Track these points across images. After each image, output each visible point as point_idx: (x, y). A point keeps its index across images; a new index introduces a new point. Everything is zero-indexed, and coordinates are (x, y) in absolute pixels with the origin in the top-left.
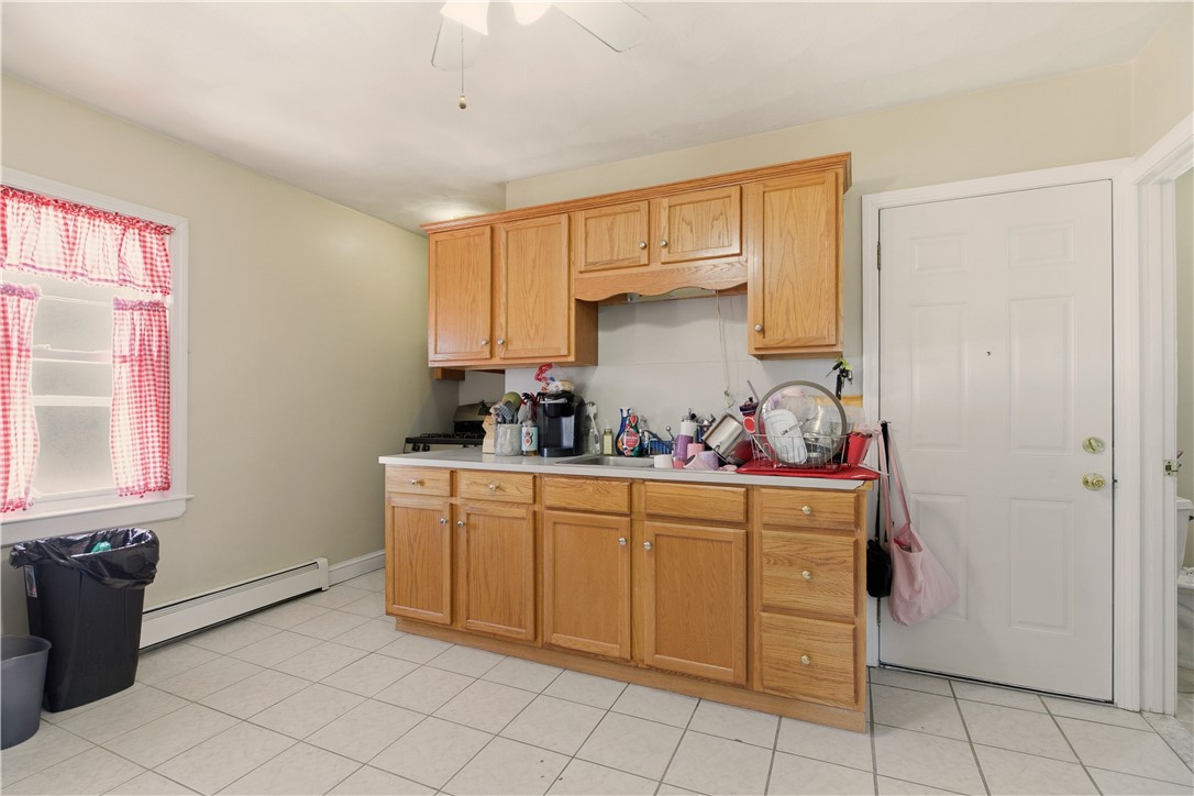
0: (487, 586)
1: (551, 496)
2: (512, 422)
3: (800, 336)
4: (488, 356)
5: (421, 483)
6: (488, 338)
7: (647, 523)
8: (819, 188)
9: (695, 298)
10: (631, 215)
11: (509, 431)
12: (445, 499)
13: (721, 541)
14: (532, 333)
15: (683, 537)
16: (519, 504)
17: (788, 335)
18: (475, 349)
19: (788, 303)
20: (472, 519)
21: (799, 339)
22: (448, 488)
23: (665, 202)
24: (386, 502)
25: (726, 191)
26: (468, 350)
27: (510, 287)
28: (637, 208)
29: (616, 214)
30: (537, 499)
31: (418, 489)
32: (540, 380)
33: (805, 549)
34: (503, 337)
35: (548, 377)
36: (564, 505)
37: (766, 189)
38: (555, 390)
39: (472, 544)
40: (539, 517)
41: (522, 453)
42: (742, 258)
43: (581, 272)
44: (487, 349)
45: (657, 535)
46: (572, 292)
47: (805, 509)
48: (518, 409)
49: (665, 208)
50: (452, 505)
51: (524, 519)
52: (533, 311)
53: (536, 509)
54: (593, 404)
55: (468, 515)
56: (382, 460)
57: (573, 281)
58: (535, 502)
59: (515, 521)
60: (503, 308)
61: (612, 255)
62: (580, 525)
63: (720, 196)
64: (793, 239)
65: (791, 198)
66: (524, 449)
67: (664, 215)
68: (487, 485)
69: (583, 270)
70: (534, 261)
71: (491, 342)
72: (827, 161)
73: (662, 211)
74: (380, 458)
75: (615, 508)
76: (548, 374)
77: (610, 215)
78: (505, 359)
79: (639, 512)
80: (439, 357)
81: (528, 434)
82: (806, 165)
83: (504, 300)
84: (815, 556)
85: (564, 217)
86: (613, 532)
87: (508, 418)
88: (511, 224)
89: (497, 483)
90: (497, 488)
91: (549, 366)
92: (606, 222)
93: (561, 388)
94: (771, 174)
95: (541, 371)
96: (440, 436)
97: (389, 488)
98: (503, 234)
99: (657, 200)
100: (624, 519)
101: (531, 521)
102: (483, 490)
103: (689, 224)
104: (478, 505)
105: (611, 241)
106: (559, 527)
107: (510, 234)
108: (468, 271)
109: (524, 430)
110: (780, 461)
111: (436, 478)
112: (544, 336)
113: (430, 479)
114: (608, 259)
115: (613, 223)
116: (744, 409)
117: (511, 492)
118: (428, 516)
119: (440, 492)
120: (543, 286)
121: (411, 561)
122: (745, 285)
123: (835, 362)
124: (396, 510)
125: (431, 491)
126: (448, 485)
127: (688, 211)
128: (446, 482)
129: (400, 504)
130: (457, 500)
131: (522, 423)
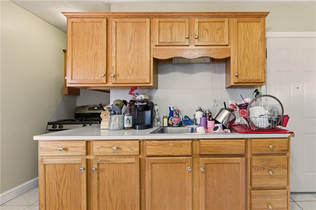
0: (111, 200)
1: (150, 150)
2: (118, 114)
3: (251, 78)
4: (105, 82)
5: (66, 149)
6: (105, 73)
7: (201, 159)
8: (258, 24)
9: (201, 63)
10: (181, 24)
11: (117, 118)
12: (83, 157)
13: (235, 163)
14: (130, 72)
15: (218, 163)
16: (130, 156)
17: (247, 78)
18: (97, 78)
19: (246, 66)
20: (101, 166)
21: (251, 80)
22: (85, 151)
23: (197, 20)
24: (39, 162)
25: (223, 19)
26: (92, 78)
27: (117, 49)
28: (184, 21)
29: (174, 22)
30: (141, 152)
31: (64, 153)
32: (131, 94)
33: (269, 162)
34: (114, 72)
35: (135, 93)
36: (157, 154)
37: (239, 21)
38: (140, 99)
39: (101, 179)
40: (142, 161)
41: (124, 128)
42: (229, 47)
43: (156, 46)
44: (105, 78)
45: (205, 164)
46: (152, 54)
47: (271, 146)
48: (122, 108)
49: (197, 23)
50: (87, 160)
51: (134, 163)
52: (131, 62)
53: (141, 157)
54: (156, 105)
55: (98, 164)
56: (36, 138)
57: (152, 50)
58: (140, 154)
59: (129, 164)
60: (114, 59)
61: (172, 39)
62: (166, 163)
63: (220, 21)
64: (248, 42)
65: (247, 26)
66: (126, 126)
67: (196, 25)
68: (110, 148)
69: (158, 44)
70: (131, 38)
71: (107, 75)
72: (262, 14)
73: (195, 23)
74: (34, 137)
75: (184, 153)
76: (135, 92)
77: (171, 22)
78: (114, 83)
79: (196, 154)
80: (73, 82)
81: (128, 119)
82: (253, 14)
83: (114, 55)
84: (273, 165)
85: (148, 20)
86: (184, 164)
87: (117, 112)
88: (118, 19)
89: (117, 146)
90: (117, 148)
91: (136, 88)
92: (168, 25)
93: (144, 98)
94: (241, 16)
95: (132, 90)
96: (68, 120)
97: (41, 154)
98: (114, 24)
99: (193, 19)
100: (189, 157)
101: (138, 164)
102: (108, 150)
103: (207, 30)
104: (104, 158)
105: (171, 33)
106: (154, 165)
107: (118, 24)
108: (93, 39)
109: (126, 117)
110: (256, 127)
111: (76, 146)
112: (137, 74)
113: (72, 147)
114: (170, 41)
115: (172, 26)
116: (240, 106)
117: (126, 150)
118: (70, 167)
119: (79, 153)
120: (136, 50)
121: (58, 194)
122: (230, 58)
123: (255, 89)
124: (47, 166)
125: (73, 153)
126: (84, 149)
127: (207, 25)
128: (84, 147)
129: (49, 162)
130: (90, 157)
131: (125, 114)
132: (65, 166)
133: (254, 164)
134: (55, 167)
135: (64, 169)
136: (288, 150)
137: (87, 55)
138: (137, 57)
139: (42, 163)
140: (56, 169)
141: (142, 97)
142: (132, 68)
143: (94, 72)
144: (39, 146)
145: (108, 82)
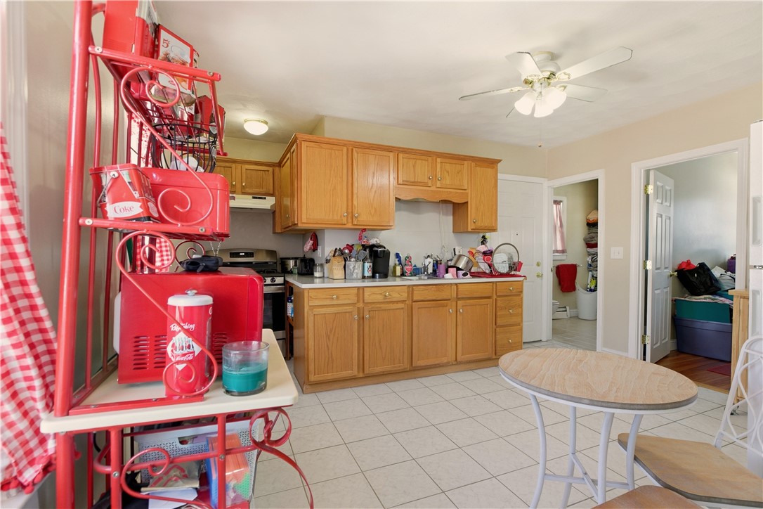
1: (416, 295)
4: (346, 223)
7: (458, 302)
8: (491, 170)
10: (424, 162)
12: (354, 305)
13: (485, 304)
14: (373, 212)
16: (397, 302)
21: (486, 227)
23: (439, 160)
25: (463, 162)
28: (427, 159)
29: (416, 159)
33: (509, 303)
34: (356, 212)
35: (364, 236)
37: (476, 165)
41: (366, 277)
42: (467, 192)
43: (399, 184)
46: (395, 193)
47: (511, 288)
49: (439, 163)
51: (402, 308)
52: (373, 200)
53: (407, 303)
55: (370, 311)
57: (394, 188)
59: (397, 310)
61: (415, 179)
62: (430, 307)
63: (460, 163)
64: (484, 187)
67: (439, 166)
68: (381, 294)
69: (401, 183)
72: (495, 161)
73: (437, 163)
77: (414, 159)
81: (370, 266)
82: (489, 160)
84: (512, 304)
85: (391, 154)
88: (360, 150)
89: (388, 292)
90: (388, 294)
91: (365, 230)
92: (411, 162)
94: (478, 160)
98: (355, 154)
99: (435, 159)
100: (449, 301)
102: (380, 297)
103: (448, 172)
104: (375, 305)
105: (414, 171)
106: (420, 310)
107: (359, 155)
110: (498, 272)
111: (348, 293)
112: (380, 215)
113: (343, 294)
114: (413, 180)
115: (415, 163)
116: (485, 253)
117: (396, 296)
119: (350, 301)
121: (327, 346)
122: (467, 202)
123: (482, 235)
124: (316, 316)
125: (344, 301)
126: (357, 297)
127: (448, 166)
128: (354, 295)
129: (320, 312)
130: (360, 305)
131: (364, 261)
132: (335, 316)
133: (498, 305)
135: (335, 319)
136: (522, 292)
137: (324, 188)
140: (326, 319)
142: (375, 208)
144: (306, 294)
145: (348, 223)
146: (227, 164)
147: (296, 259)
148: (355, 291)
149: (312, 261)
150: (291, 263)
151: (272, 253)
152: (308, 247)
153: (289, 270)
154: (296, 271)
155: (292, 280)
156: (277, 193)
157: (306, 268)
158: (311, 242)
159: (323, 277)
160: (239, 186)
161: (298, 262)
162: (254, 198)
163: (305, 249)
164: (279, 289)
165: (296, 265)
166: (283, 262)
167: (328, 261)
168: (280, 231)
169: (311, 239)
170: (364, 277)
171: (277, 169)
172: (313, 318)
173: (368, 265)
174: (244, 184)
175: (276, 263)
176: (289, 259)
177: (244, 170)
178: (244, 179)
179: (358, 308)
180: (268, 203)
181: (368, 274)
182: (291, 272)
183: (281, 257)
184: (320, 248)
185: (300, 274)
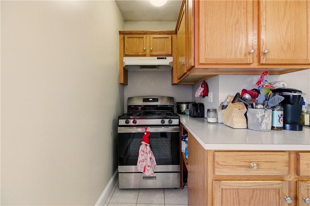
14: (285, 48)
18: (239, 56)
22: (287, 168)
26: (233, 56)
44: (251, 56)
52: (286, 33)
60: (263, 29)
66: (275, 125)
81: (282, 115)
83: (264, 24)
97: (216, 172)
111: (273, 160)
112: (294, 51)
113: (267, 162)
118: (262, 194)
119: (277, 172)
120: (293, 17)
124: (224, 192)
125: (268, 172)
126: (286, 166)
128: (285, 163)
129: (231, 186)
130: (290, 177)
131: (273, 108)
132: (253, 192)
134: (238, 194)
135: (252, 197)
137: (225, 23)
138: (295, 27)
139: (220, 187)
140: (238, 196)
141: (284, 85)
142: (288, 43)
143: (235, 47)
144: (210, 158)
145: (253, 62)
146: (141, 36)
147: (188, 103)
148: (285, 157)
149: (202, 105)
150: (184, 107)
151: (171, 99)
152: (199, 94)
153: (183, 111)
154: (188, 113)
155: (186, 121)
156: (174, 54)
157: (197, 111)
158: (202, 89)
159: (217, 122)
160: (148, 51)
161: (190, 106)
162: (158, 58)
163: (196, 96)
164: (175, 129)
165: (187, 107)
166: (179, 105)
167: (224, 107)
168: (176, 82)
169: (202, 87)
170: (273, 128)
171: (174, 36)
172: (220, 194)
173: (278, 113)
174: (151, 49)
175: (173, 106)
176: (183, 103)
177: (151, 39)
178: (151, 45)
179: (290, 182)
180: (168, 61)
181: (278, 124)
182: (184, 113)
183: (177, 102)
184: (211, 94)
185: (192, 116)
